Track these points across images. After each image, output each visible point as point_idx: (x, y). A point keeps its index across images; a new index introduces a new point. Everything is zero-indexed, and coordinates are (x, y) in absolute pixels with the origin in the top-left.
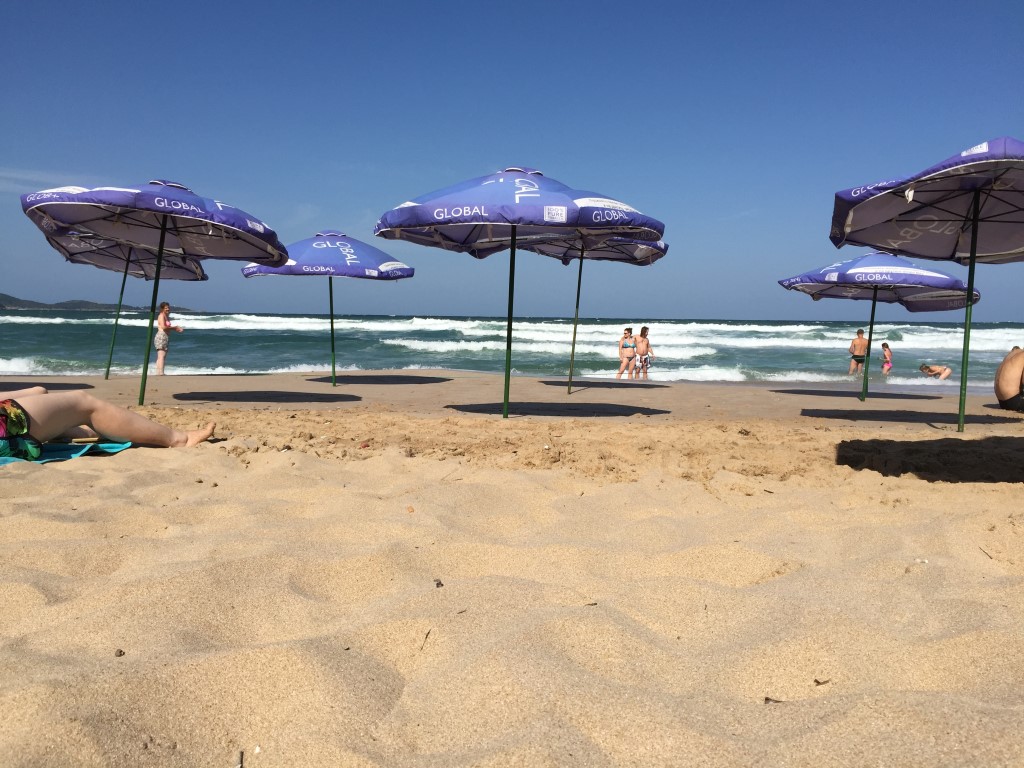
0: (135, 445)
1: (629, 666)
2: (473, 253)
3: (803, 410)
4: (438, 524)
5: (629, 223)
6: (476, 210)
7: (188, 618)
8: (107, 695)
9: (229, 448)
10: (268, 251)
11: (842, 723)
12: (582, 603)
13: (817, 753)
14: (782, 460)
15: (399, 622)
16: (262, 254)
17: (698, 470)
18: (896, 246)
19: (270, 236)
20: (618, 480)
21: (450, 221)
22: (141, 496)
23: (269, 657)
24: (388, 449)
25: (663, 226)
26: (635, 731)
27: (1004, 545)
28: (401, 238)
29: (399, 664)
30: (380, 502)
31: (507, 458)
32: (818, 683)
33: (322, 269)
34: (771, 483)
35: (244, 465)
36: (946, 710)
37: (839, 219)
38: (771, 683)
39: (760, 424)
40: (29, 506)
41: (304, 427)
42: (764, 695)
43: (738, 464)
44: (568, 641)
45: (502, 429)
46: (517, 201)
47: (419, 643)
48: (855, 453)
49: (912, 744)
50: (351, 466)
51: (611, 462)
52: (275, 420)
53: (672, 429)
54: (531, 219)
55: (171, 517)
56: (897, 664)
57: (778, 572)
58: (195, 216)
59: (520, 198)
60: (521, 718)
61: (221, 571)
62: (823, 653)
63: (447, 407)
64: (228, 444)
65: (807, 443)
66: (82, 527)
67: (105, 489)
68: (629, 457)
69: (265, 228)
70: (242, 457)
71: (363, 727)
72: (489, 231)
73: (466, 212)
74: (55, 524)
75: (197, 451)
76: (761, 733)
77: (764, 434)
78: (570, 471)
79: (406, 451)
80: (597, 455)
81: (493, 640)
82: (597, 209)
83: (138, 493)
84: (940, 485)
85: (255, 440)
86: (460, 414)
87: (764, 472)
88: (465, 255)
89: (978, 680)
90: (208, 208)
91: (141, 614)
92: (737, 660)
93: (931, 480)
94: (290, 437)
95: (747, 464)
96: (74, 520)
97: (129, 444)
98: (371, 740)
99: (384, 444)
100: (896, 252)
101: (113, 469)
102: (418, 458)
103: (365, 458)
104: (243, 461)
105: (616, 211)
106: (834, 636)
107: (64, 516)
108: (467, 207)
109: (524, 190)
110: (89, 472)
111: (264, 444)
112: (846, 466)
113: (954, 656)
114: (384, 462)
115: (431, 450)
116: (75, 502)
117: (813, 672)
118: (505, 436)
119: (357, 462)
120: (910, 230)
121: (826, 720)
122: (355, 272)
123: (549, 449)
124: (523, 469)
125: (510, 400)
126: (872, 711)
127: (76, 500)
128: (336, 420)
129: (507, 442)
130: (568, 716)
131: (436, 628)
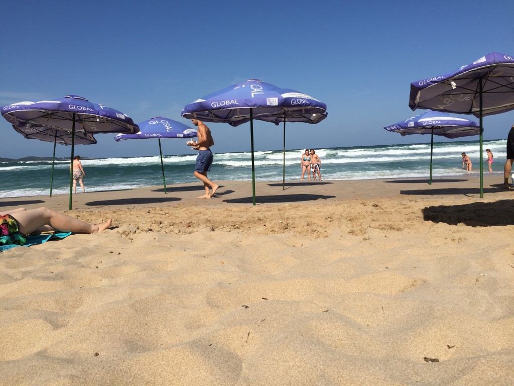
0: (73, 233)
2: (231, 124)
3: (401, 191)
4: (238, 270)
5: (309, 105)
6: (232, 102)
9: (121, 232)
10: (128, 127)
11: (473, 374)
12: (321, 311)
14: (397, 220)
15: (233, 329)
16: (126, 129)
17: (356, 229)
18: (442, 108)
19: (129, 121)
20: (318, 237)
21: (219, 108)
22: (83, 262)
24: (201, 227)
25: (326, 106)
29: (237, 351)
30: (205, 259)
31: (261, 229)
33: (155, 135)
35: (130, 241)
37: (413, 96)
38: (426, 349)
39: (382, 200)
40: (30, 272)
41: (155, 217)
42: (423, 356)
43: (377, 224)
44: (320, 333)
45: (254, 212)
46: (253, 96)
47: (245, 339)
48: (433, 213)
50: (184, 237)
51: (314, 227)
52: (138, 214)
53: (339, 206)
54: (261, 105)
55: (103, 274)
56: (485, 334)
57: (413, 285)
58: (90, 113)
62: (449, 331)
63: (224, 201)
64: (120, 230)
65: (408, 209)
66: (60, 283)
67: (65, 260)
68: (320, 223)
69: (125, 116)
70: (128, 236)
72: (238, 112)
73: (227, 103)
74: (45, 282)
75: (105, 235)
76: (430, 380)
77: (385, 206)
78: (294, 234)
79: (210, 228)
80: (305, 224)
81: (282, 335)
82: (293, 98)
83: (82, 260)
85: (133, 227)
86: (231, 204)
88: (227, 124)
90: (96, 108)
92: (406, 338)
93: (474, 226)
94: (151, 223)
96: (54, 279)
97: (70, 233)
99: (198, 225)
100: (441, 111)
101: (65, 248)
102: (217, 232)
103: (190, 233)
104: (129, 239)
105: (302, 99)
106: (453, 322)
107: (49, 277)
108: (228, 101)
109: (256, 90)
110: (54, 250)
111: (138, 229)
112: (430, 221)
114: (200, 234)
115: (222, 226)
116: (52, 268)
117: (446, 342)
118: (257, 216)
119: (186, 235)
120: (448, 99)
121: (463, 372)
122: (172, 136)
123: (282, 223)
124: (271, 234)
125: (256, 196)
126: (486, 366)
127: (51, 267)
128: (170, 212)
129: (259, 220)
130: (332, 378)
131: (252, 331)
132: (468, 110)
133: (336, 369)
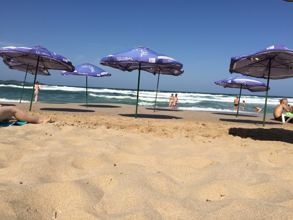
0: (28, 123)
1: (168, 190)
2: (128, 71)
3: (220, 119)
4: (115, 148)
5: (173, 63)
6: (129, 58)
7: (41, 173)
8: (17, 195)
11: (228, 207)
12: (156, 172)
13: (221, 216)
14: (214, 133)
15: (103, 176)
16: (68, 69)
17: (190, 135)
18: (247, 74)
19: (70, 63)
20: (167, 137)
21: (122, 61)
22: (29, 138)
23: (65, 185)
24: (102, 126)
25: (183, 65)
26: (170, 208)
27: (275, 159)
28: (108, 65)
29: (103, 188)
30: (99, 141)
31: (136, 130)
32: (221, 196)
33: (84, 74)
34: (210, 139)
36: (257, 204)
37: (232, 65)
38: (208, 196)
41: (78, 119)
42: (206, 199)
43: (201, 133)
44: (151, 182)
45: (135, 121)
46: (141, 56)
47: (109, 182)
48: (234, 131)
49: (247, 214)
50: (91, 131)
51: (166, 132)
52: (69, 117)
53: (183, 123)
54: (145, 62)
55: (38, 144)
56: (244, 191)
57: (211, 164)
58: (48, 57)
59: (142, 55)
60: (137, 204)
61: (52, 160)
62: (223, 187)
63: (119, 115)
64: (55, 123)
65: (221, 128)
66: (11, 146)
67: (18, 135)
68: (170, 131)
69: (68, 61)
71: (91, 206)
72: (133, 64)
73: (127, 59)
74: (3, 145)
75: (46, 125)
76: (205, 210)
77: (209, 125)
78: (154, 134)
79: (107, 127)
80: (162, 130)
81: (130, 182)
82: (164, 59)
83: (28, 136)
84: (258, 141)
85: (63, 122)
86: (123, 117)
87: (208, 136)
89: (266, 196)
90: (52, 54)
91: (28, 172)
92: (199, 189)
93: (255, 140)
94: (74, 122)
95: (204, 133)
96: (9, 144)
97: (26, 122)
98: (94, 210)
99: (101, 125)
100: (247, 75)
101: (21, 130)
102: (110, 129)
103: (95, 129)
104: (59, 128)
105: (170, 60)
106: (226, 183)
107: (6, 143)
109: (143, 53)
110: (14, 130)
111: (66, 124)
112: (232, 135)
113: (260, 189)
114: (101, 130)
115: (114, 127)
117: (220, 193)
118: (136, 124)
119: (93, 130)
120: (251, 69)
121: (223, 206)
122: (94, 75)
123: (148, 128)
124: (140, 133)
125: (137, 113)
126: (236, 204)
127: (10, 138)
128: (87, 117)
129: (136, 125)
130: (151, 204)
131: (114, 178)
132: (262, 76)
133: (154, 200)
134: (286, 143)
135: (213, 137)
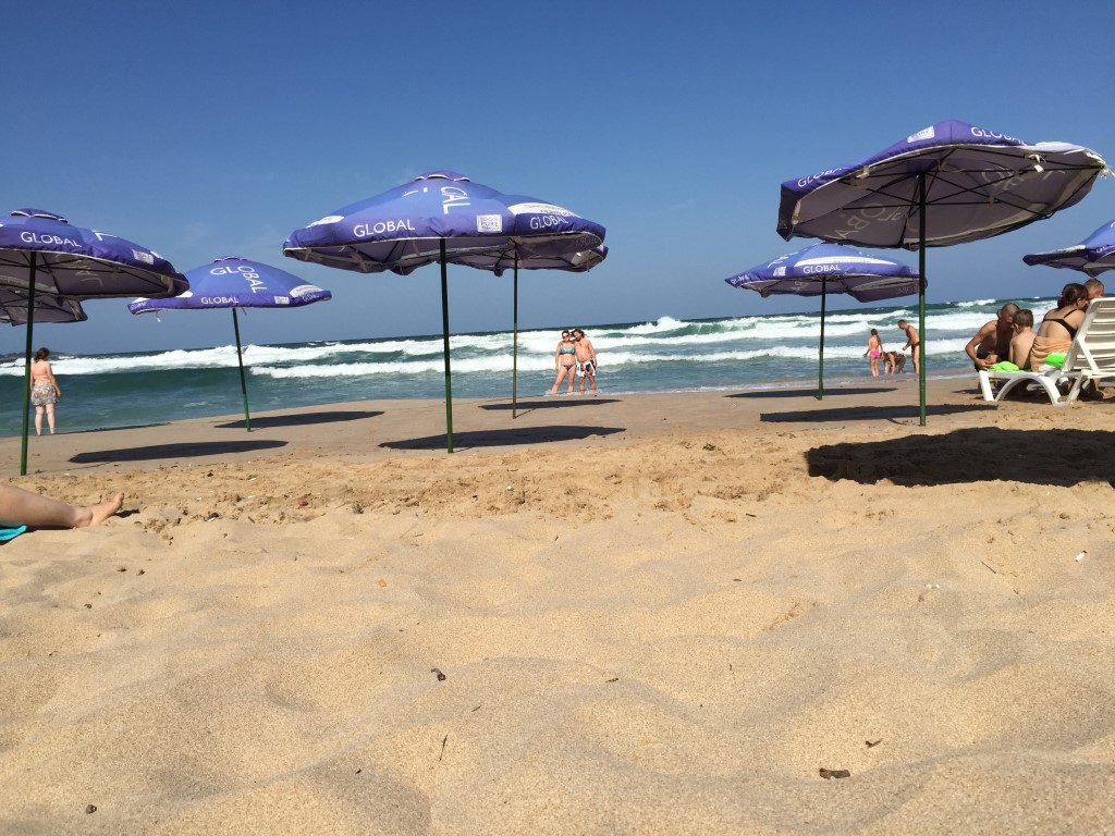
0: (30, 529)
2: (397, 270)
3: (762, 415)
4: (418, 598)
5: (570, 228)
6: (401, 224)
7: (160, 753)
9: (144, 522)
10: (161, 282)
11: (921, 799)
12: (601, 680)
14: (755, 476)
15: (410, 731)
17: (671, 498)
18: (844, 236)
19: (162, 267)
20: (591, 518)
21: (372, 238)
22: (56, 596)
23: (275, 796)
24: (332, 505)
25: (604, 230)
27: (1006, 558)
28: (313, 259)
29: (418, 781)
31: (466, 504)
32: (869, 744)
33: (224, 300)
34: (749, 505)
35: (167, 542)
36: (1022, 771)
37: (785, 211)
38: (822, 752)
39: (722, 435)
41: (226, 486)
42: (818, 767)
43: (712, 486)
44: (601, 730)
45: (451, 467)
46: (446, 211)
47: (436, 754)
48: (830, 461)
49: (1000, 816)
50: (292, 530)
51: (582, 498)
52: (189, 480)
53: (633, 450)
54: (464, 231)
55: (103, 622)
57: (792, 615)
58: (70, 251)
59: (449, 208)
62: (868, 710)
63: (382, 445)
64: (143, 517)
65: (776, 454)
67: (13, 591)
68: (595, 489)
69: (155, 258)
70: (162, 532)
72: (414, 247)
73: (390, 227)
75: (108, 530)
76: (834, 817)
77: (729, 447)
78: (539, 513)
79: (353, 507)
80: (563, 491)
81: (520, 740)
82: (534, 215)
83: (51, 591)
84: (918, 489)
85: (173, 510)
86: (398, 452)
87: (738, 495)
90: (85, 240)
91: (104, 755)
92: (783, 729)
93: (910, 485)
94: (215, 500)
95: (721, 484)
97: (24, 528)
99: (325, 501)
100: (842, 242)
101: (11, 563)
102: (368, 514)
103: (307, 519)
104: (165, 537)
105: (554, 216)
106: (876, 690)
108: (389, 222)
109: (452, 199)
111: (185, 513)
112: (821, 477)
113: (995, 695)
114: (331, 520)
115: (380, 502)
117: (863, 734)
118: (457, 477)
119: (298, 524)
120: (857, 218)
121: (902, 796)
122: (262, 302)
123: (512, 490)
124: (489, 516)
125: (454, 432)
126: (948, 781)
128: (261, 474)
129: (461, 484)
130: (630, 827)
131: (453, 733)
132: (896, 241)
133: (638, 808)
134: (1022, 485)
135: (754, 496)
